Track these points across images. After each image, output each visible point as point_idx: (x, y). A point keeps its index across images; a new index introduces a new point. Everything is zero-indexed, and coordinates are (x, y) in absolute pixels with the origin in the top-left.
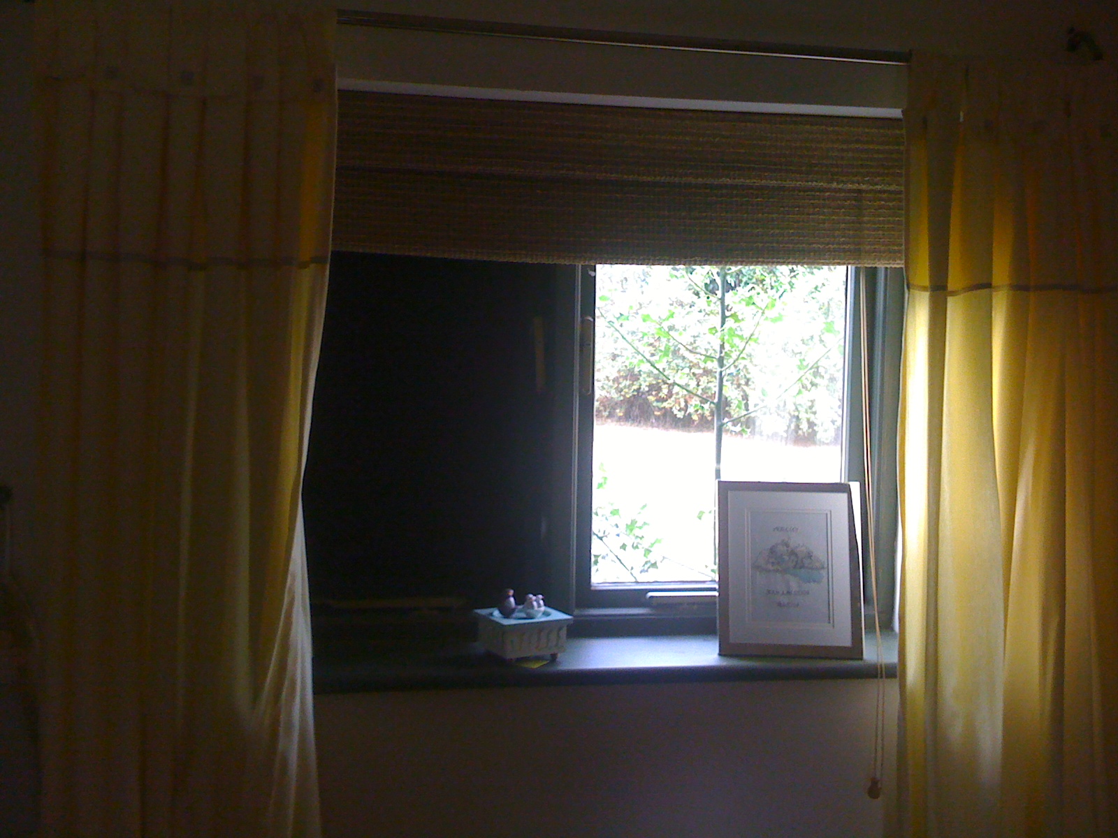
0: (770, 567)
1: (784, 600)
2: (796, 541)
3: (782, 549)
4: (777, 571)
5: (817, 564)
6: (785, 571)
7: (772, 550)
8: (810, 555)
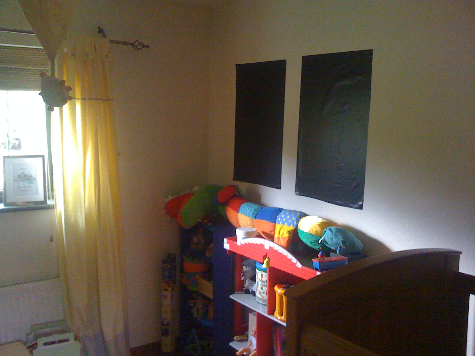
0: (19, 180)
1: (24, 189)
2: (26, 172)
3: (22, 175)
4: (21, 181)
5: (33, 178)
6: (23, 181)
7: (19, 175)
8: (31, 176)
